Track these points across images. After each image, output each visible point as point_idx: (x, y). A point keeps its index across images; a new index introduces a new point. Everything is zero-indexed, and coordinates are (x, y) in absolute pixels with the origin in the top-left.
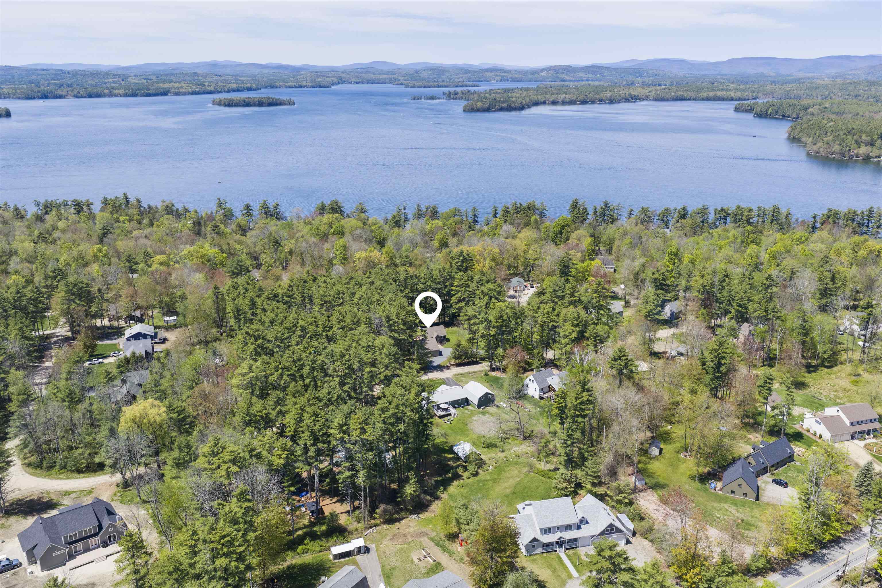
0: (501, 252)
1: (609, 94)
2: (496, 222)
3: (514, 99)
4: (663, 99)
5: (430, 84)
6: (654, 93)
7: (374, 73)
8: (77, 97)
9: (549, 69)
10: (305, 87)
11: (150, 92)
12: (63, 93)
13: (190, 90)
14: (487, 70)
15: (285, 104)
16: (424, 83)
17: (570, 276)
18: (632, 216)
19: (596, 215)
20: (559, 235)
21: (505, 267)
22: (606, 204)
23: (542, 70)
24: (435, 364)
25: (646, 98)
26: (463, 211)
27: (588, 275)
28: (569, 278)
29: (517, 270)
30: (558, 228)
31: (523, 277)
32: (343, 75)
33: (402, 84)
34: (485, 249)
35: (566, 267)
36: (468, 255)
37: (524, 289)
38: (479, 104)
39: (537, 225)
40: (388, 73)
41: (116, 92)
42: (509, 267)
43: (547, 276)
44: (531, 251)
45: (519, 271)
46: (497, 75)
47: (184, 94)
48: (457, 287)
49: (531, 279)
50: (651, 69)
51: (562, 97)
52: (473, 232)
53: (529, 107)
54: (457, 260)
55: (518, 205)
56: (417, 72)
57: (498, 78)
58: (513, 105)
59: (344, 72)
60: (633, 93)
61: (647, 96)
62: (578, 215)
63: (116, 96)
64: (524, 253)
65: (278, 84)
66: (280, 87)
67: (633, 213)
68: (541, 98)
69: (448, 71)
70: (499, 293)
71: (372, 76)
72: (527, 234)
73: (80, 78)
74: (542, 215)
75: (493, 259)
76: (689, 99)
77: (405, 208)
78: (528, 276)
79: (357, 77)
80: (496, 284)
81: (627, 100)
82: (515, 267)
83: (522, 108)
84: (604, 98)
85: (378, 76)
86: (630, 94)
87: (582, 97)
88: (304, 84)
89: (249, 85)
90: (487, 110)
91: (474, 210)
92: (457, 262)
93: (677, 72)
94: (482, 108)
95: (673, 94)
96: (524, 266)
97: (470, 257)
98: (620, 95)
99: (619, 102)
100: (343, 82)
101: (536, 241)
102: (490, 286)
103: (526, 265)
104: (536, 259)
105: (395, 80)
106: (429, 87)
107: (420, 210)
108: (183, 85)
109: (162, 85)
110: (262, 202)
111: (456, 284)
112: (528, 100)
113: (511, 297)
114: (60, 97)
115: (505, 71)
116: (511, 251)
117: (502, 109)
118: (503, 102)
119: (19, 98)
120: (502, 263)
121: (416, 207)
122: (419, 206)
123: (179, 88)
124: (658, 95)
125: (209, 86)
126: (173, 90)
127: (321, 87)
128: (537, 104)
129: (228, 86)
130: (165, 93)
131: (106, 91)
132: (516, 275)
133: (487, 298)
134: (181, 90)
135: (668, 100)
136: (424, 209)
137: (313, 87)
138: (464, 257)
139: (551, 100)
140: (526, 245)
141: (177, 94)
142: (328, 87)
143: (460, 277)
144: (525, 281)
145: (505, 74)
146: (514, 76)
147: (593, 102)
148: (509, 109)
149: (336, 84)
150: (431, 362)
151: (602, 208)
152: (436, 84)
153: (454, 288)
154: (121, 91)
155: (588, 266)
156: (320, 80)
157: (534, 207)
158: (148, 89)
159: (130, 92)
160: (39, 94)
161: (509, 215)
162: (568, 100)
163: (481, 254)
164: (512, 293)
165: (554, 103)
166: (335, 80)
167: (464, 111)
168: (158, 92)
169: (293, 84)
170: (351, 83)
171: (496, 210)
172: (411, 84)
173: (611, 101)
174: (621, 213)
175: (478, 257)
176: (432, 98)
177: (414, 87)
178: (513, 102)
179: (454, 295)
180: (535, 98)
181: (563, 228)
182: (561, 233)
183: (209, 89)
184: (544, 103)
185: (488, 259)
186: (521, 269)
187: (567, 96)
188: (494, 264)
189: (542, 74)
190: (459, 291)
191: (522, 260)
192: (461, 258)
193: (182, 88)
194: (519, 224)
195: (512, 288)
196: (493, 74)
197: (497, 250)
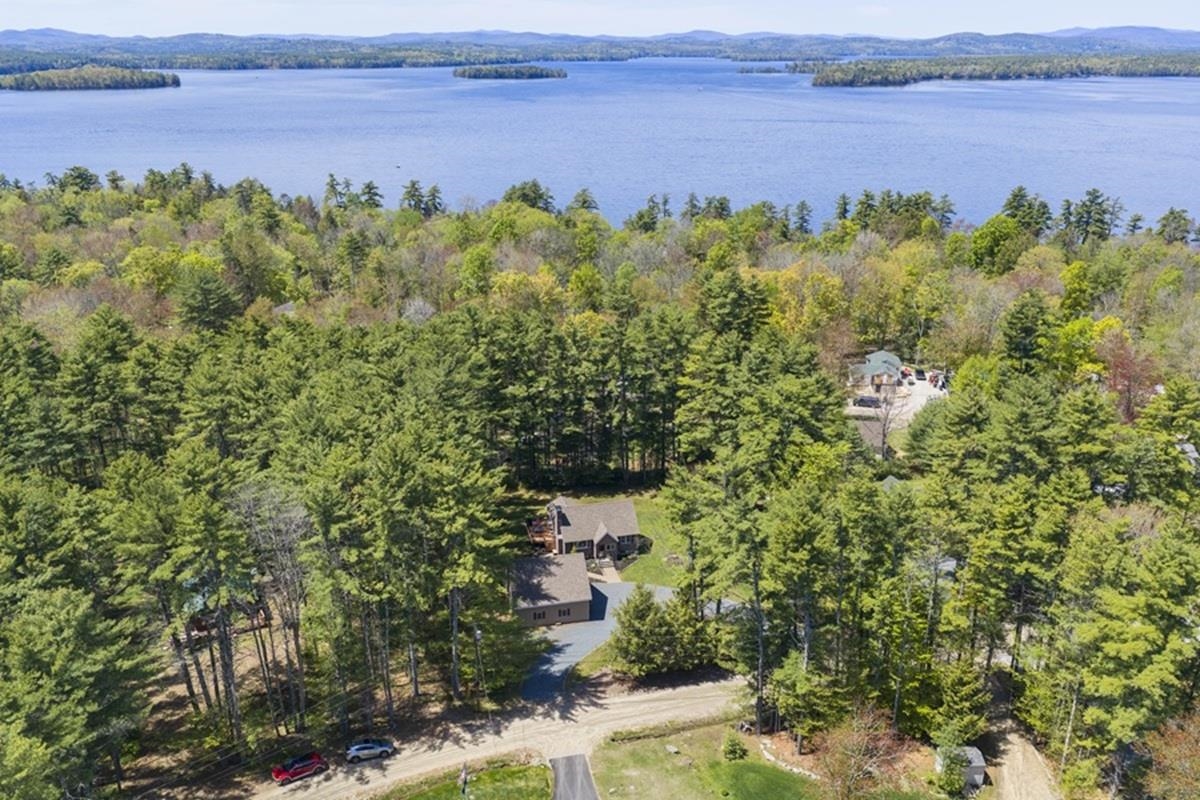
0: (848, 288)
1: (1045, 66)
2: (844, 227)
3: (893, 70)
4: (1133, 75)
5: (768, 56)
6: (1118, 64)
7: (691, 44)
8: (285, 68)
9: (948, 38)
10: (592, 59)
11: (379, 62)
12: (267, 63)
13: (432, 61)
14: (854, 40)
15: (553, 76)
16: (762, 56)
17: (1039, 357)
18: (1138, 232)
19: (1068, 223)
20: (987, 259)
21: (854, 325)
22: (1094, 195)
23: (938, 40)
24: (559, 665)
25: (1106, 72)
26: (779, 207)
27: (1081, 356)
28: (1032, 362)
29: (884, 332)
30: (986, 242)
31: (897, 350)
32: (647, 46)
33: (728, 57)
34: (805, 279)
35: (1028, 331)
36: (753, 287)
37: (900, 383)
38: (839, 76)
39: (936, 234)
40: (711, 43)
41: (335, 61)
42: (865, 325)
43: (968, 353)
44: (922, 289)
45: (889, 337)
46: (868, 47)
47: (424, 65)
48: (693, 376)
49: (918, 357)
50: (1107, 39)
51: (970, 68)
52: (788, 244)
53: (915, 81)
54: (721, 300)
55: (895, 197)
56: (752, 42)
57: (871, 51)
58: (890, 78)
59: (648, 42)
60: (1084, 65)
61: (1106, 70)
62: (1027, 219)
63: (334, 67)
64: (905, 291)
65: (554, 56)
66: (557, 59)
67: (1139, 224)
68: (936, 71)
69: (798, 41)
70: (818, 410)
71: (689, 48)
72: (914, 250)
73: (300, 47)
74: (945, 221)
75: (826, 304)
76: (1178, 75)
77: (665, 202)
78: (911, 347)
79: (667, 48)
80: (810, 380)
81: (1073, 75)
82: (879, 326)
83: (905, 82)
84: (1038, 71)
85: (696, 48)
86: (1079, 66)
87: (1001, 69)
88: (591, 55)
89: (514, 56)
90: (851, 84)
91: (803, 206)
92: (722, 306)
93: (1147, 43)
94: (842, 80)
95: (1151, 66)
96: (902, 323)
97: (760, 292)
98: (1063, 68)
99: (1061, 76)
100: (647, 55)
101: (934, 266)
102: (790, 384)
103: (908, 322)
104: (934, 309)
105: (720, 51)
106: (766, 60)
107: (694, 206)
108: (424, 53)
109: (396, 54)
110: (408, 184)
111: (690, 367)
112: (915, 72)
113: (862, 402)
114: (262, 67)
115: (881, 41)
116: (873, 287)
117: (872, 83)
118: (875, 74)
119: (210, 68)
120: (847, 314)
121: (687, 199)
122: (693, 198)
123: (417, 57)
124: (1126, 68)
125: (459, 55)
126: (408, 61)
127: (613, 59)
128: (928, 78)
129: (485, 56)
130: (398, 65)
131: (322, 61)
132: (881, 344)
133: (775, 425)
134: (420, 60)
135: (1141, 75)
136: (703, 204)
137: (602, 60)
138: (741, 294)
139: (951, 73)
140: (911, 274)
141: (415, 65)
142: (622, 60)
143: (704, 348)
144: (902, 359)
145: (882, 45)
146: (894, 48)
147: (1019, 77)
148: (885, 82)
149: (636, 57)
150: (554, 649)
151: (1084, 204)
152: (777, 56)
153: (684, 381)
154: (341, 61)
155: (1082, 333)
156: (613, 51)
157: (928, 202)
158: (376, 58)
159: (352, 62)
160: (236, 63)
161: (873, 213)
162: (978, 73)
163: (793, 287)
164: (868, 391)
165: (956, 77)
166: (636, 52)
167: (814, 85)
168: (389, 62)
169: (575, 56)
170: (657, 56)
171: (845, 204)
172: (741, 56)
173: (1048, 76)
174: (1117, 222)
175: (785, 296)
176: (768, 71)
177: (745, 60)
178: (891, 73)
179: (684, 402)
180: (927, 70)
181: (996, 242)
182: (991, 253)
183: (458, 59)
184: (940, 77)
185: (809, 300)
186: (893, 330)
187: (978, 68)
188: (825, 316)
189: (937, 45)
190: (700, 392)
191: (899, 307)
192: (732, 295)
193: (422, 57)
194: (895, 232)
195: (868, 380)
196: (863, 44)
197: (837, 281)
